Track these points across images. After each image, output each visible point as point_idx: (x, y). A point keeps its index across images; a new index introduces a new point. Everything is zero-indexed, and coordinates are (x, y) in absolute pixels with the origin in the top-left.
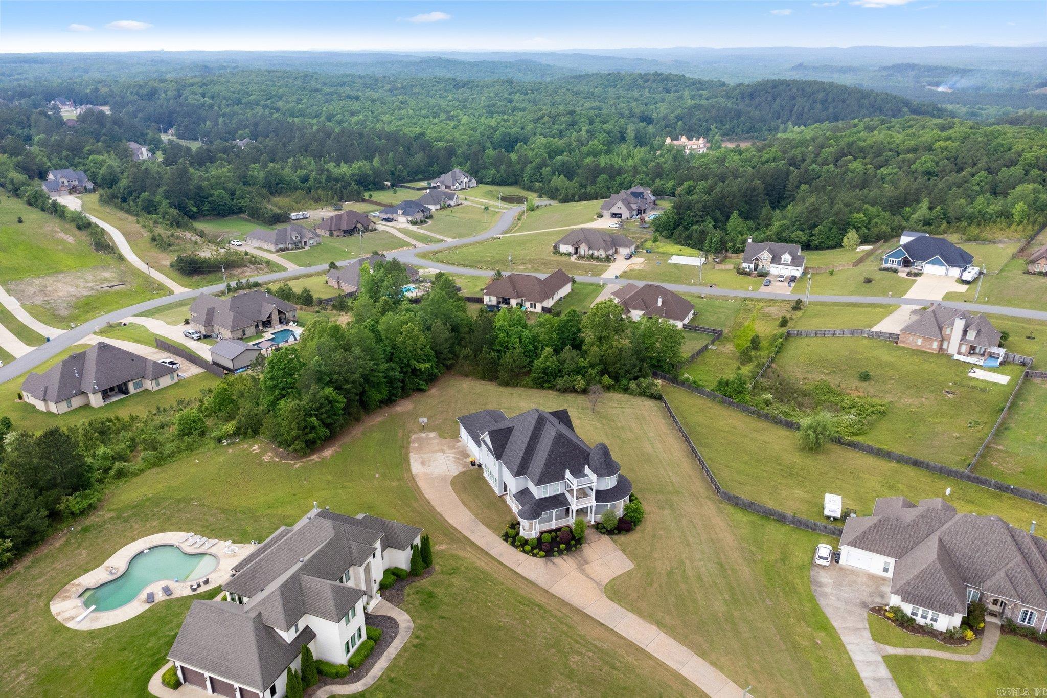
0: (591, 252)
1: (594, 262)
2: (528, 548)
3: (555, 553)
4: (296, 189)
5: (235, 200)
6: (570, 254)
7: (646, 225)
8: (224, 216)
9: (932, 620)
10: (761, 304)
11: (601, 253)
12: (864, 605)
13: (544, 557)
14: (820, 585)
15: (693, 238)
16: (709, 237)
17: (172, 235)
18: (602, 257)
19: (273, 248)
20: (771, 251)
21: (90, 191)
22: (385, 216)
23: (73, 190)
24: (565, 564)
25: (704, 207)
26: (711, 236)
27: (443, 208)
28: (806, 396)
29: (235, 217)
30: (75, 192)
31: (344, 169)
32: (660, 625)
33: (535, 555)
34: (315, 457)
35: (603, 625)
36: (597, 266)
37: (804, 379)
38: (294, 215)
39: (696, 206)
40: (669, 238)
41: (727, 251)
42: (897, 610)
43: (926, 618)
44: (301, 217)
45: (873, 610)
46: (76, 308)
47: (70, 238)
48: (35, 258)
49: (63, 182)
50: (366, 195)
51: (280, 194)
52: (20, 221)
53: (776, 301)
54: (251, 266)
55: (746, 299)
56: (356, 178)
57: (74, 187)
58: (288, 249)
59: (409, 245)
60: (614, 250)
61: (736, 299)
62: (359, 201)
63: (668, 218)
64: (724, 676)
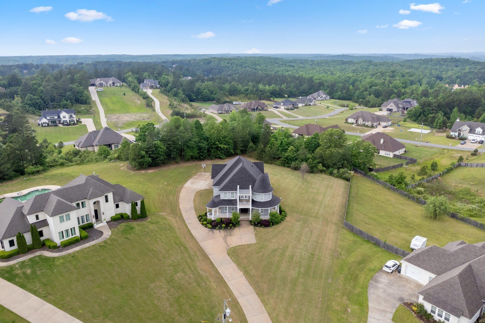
0: (364, 122)
1: (364, 128)
2: (205, 222)
3: (217, 228)
4: (242, 93)
5: (212, 95)
6: (353, 124)
7: (405, 115)
8: (206, 101)
9: (446, 319)
10: (453, 152)
11: (369, 124)
12: (401, 299)
13: (211, 228)
14: (377, 281)
15: (428, 121)
16: (437, 120)
17: (179, 104)
18: (369, 125)
19: (216, 112)
20: (469, 126)
21: (158, 88)
22: (275, 106)
23: (152, 87)
24: (219, 234)
25: (439, 105)
26: (438, 120)
27: (306, 105)
28: (450, 194)
29: (210, 102)
30: (152, 88)
31: (267, 87)
32: (246, 273)
33: (206, 227)
34: (143, 172)
35: (213, 265)
36: (365, 129)
37: (455, 186)
38: (234, 103)
39: (433, 105)
40: (415, 121)
41: (446, 127)
42: (421, 307)
43: (441, 317)
44: (238, 104)
45: (406, 304)
46: (125, 125)
47: (140, 101)
48: (123, 107)
49: (149, 84)
50: (272, 99)
51: (234, 95)
52: (124, 95)
53: (464, 151)
54: (203, 118)
55: (444, 149)
56: (271, 91)
57: (152, 86)
58: (222, 113)
59: (279, 117)
60: (378, 123)
61: (438, 148)
62: (268, 101)
63: (416, 110)
64: (264, 309)
